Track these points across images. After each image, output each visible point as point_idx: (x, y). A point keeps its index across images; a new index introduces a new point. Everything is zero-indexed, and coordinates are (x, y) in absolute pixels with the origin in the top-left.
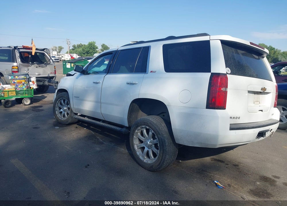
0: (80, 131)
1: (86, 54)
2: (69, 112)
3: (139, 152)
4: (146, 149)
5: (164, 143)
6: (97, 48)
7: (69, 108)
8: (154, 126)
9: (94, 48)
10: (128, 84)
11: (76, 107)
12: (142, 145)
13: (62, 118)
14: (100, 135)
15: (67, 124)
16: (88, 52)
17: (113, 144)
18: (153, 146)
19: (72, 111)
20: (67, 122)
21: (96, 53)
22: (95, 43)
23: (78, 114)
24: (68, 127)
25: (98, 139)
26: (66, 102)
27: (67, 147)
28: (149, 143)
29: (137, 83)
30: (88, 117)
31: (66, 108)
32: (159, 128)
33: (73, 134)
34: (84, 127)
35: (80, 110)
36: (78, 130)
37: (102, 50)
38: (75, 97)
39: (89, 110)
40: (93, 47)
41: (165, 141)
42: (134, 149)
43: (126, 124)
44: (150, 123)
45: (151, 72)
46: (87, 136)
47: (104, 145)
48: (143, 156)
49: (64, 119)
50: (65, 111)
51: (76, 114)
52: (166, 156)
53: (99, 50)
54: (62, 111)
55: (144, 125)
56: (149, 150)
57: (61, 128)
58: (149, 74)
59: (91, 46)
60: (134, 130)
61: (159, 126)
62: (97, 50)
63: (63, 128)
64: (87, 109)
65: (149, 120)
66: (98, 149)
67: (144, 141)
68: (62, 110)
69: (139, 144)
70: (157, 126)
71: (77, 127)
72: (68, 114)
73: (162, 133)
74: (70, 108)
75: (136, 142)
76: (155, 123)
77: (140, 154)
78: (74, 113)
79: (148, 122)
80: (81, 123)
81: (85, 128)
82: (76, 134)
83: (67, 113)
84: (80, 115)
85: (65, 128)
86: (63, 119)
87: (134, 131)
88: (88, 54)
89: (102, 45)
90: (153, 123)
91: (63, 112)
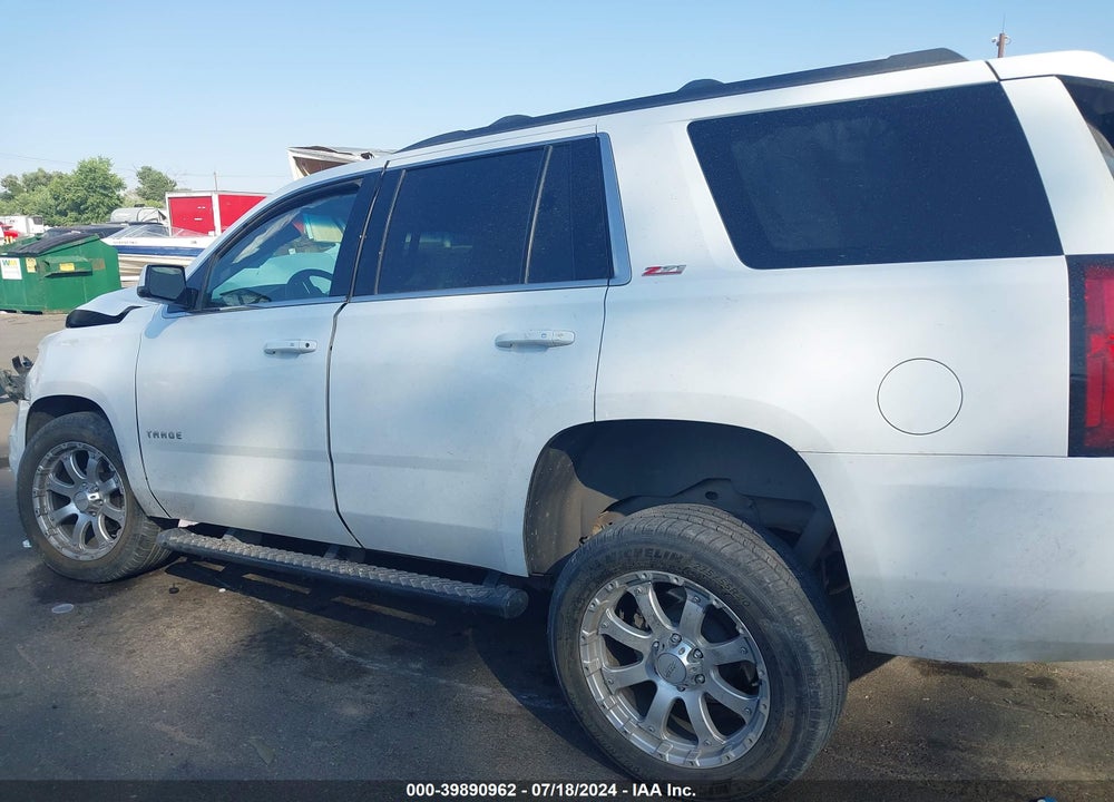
0: (202, 612)
1: (73, 214)
2: (119, 514)
3: (619, 713)
4: (666, 693)
5: (800, 659)
6: (120, 185)
7: (115, 496)
8: (723, 572)
9: (105, 188)
10: (504, 345)
11: (164, 488)
12: (638, 673)
13: (80, 552)
14: (322, 620)
15: (113, 581)
16: (78, 207)
17: (413, 666)
18: (714, 675)
19: (137, 508)
20: (117, 567)
21: (117, 206)
22: (109, 165)
23: (183, 523)
24: (126, 595)
25: (321, 647)
26: (93, 462)
27: (166, 728)
28: (686, 663)
29: (567, 337)
30: (243, 535)
31: (97, 496)
32: (761, 582)
33: (172, 634)
34: (214, 580)
35: (190, 504)
36: (189, 605)
37: (145, 194)
38: (156, 434)
39: (251, 499)
40: (99, 183)
41: (805, 649)
42: (587, 697)
43: (518, 565)
44: (696, 556)
45: (651, 271)
46: (253, 638)
47: (368, 679)
48: (648, 732)
49: (92, 551)
50: (91, 510)
51: (171, 524)
52: (815, 725)
53: (130, 193)
54: (77, 512)
55: (652, 567)
56: (685, 696)
57: (87, 608)
58: (639, 286)
59: (94, 179)
60: (578, 600)
61: (752, 566)
62: (122, 193)
63: (99, 604)
64: (242, 497)
65: (684, 538)
66: (352, 711)
67: (645, 650)
68: (72, 508)
69: (614, 666)
70: (746, 571)
71: (177, 590)
72: (112, 526)
73: (781, 609)
74: (123, 492)
75: (594, 660)
76: (727, 551)
77: (626, 722)
78: (151, 518)
79: (679, 553)
80: (185, 560)
81: (222, 590)
82: (189, 631)
83: (107, 518)
84: (190, 528)
85: (110, 601)
86: (88, 554)
87: (581, 602)
88: (81, 212)
89: (139, 174)
90: (718, 554)
91: (83, 520)
